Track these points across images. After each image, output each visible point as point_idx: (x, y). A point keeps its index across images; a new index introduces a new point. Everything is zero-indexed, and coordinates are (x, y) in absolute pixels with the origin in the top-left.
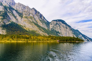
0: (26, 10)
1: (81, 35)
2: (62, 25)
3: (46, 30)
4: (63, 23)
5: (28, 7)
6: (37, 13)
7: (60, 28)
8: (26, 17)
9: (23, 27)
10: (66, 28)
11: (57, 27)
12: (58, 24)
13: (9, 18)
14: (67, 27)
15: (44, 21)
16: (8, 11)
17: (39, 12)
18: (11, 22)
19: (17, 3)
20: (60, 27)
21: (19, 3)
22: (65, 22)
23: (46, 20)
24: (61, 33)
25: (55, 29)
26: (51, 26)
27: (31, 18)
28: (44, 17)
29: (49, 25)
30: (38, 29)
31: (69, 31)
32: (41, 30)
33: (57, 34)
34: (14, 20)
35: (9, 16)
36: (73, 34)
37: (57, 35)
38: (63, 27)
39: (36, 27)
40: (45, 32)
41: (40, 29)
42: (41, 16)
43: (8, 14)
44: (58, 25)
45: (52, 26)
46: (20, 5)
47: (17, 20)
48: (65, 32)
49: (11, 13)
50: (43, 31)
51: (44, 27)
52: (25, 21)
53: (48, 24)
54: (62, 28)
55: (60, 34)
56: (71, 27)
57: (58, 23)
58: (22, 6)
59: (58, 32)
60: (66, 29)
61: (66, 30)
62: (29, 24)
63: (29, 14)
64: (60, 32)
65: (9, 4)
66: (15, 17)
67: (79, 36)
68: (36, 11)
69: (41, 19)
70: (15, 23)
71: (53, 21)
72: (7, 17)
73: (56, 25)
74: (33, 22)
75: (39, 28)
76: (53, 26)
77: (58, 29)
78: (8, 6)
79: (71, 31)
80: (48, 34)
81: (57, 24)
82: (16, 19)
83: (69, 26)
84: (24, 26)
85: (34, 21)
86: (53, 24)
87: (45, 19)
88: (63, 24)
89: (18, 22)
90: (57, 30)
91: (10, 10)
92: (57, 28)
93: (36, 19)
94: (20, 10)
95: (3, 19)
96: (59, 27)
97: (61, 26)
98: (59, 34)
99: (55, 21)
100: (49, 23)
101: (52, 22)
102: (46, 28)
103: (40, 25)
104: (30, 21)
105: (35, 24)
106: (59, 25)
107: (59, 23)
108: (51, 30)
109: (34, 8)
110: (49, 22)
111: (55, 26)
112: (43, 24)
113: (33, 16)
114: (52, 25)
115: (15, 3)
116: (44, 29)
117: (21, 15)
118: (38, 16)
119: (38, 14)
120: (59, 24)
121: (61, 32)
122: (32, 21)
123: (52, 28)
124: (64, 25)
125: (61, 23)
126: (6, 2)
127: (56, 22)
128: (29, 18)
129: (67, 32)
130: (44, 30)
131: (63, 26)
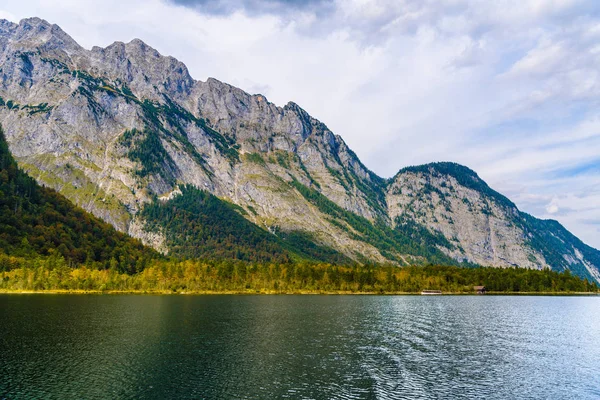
0: (252, 117)
1: (580, 256)
2: (461, 195)
3: (371, 229)
4: (462, 183)
5: (260, 99)
6: (314, 132)
7: (448, 214)
8: (256, 158)
9: (244, 212)
10: (487, 212)
11: (432, 206)
12: (437, 191)
13: (174, 168)
14: (492, 205)
15: (353, 172)
16: (163, 129)
17: (322, 127)
18: (182, 188)
19: (204, 80)
20: (448, 210)
21: (212, 81)
22: (475, 175)
23: (366, 170)
24: (455, 243)
25: (418, 220)
26: (395, 205)
27: (281, 161)
28: (351, 153)
29: (380, 199)
30: (327, 224)
31: (503, 230)
32: (344, 228)
33: (434, 251)
34: (195, 177)
35: (169, 158)
36: (528, 249)
37: (433, 257)
38: (465, 207)
39: (313, 209)
40: (368, 241)
41: (337, 220)
42: (335, 146)
43: (165, 143)
44: (434, 193)
45: (400, 205)
46: (217, 88)
47: (211, 175)
48: (482, 235)
49: (177, 139)
50: (355, 232)
51: (356, 211)
52: (253, 177)
53: (377, 189)
54: (461, 212)
55: (449, 246)
56: (513, 205)
57: (435, 183)
58: (229, 97)
59: (441, 240)
60: (482, 216)
61: (487, 222)
62: (277, 196)
63: (271, 140)
64: (448, 234)
65: (161, 88)
66: (200, 160)
67: (566, 257)
68: (305, 118)
69: (337, 166)
70: (202, 194)
71: (402, 171)
72: (161, 161)
73: (424, 197)
74: (294, 183)
75: (330, 217)
76: (408, 200)
77: (439, 218)
78: (162, 102)
79: (517, 232)
80: (383, 249)
81: (429, 189)
82: (204, 169)
83: (504, 202)
84: (250, 208)
85: (299, 179)
86: (405, 191)
87: (356, 165)
88: (462, 191)
89: (219, 185)
90: (430, 226)
91: (171, 123)
92: (429, 215)
93: (310, 168)
94: (220, 116)
95: (143, 174)
96: (440, 209)
97: (454, 203)
98: (444, 250)
99: (419, 175)
100: (385, 186)
101: (401, 179)
102: (369, 216)
103: (331, 198)
104: (278, 179)
105: (307, 195)
106: (442, 196)
107: (444, 185)
108: (394, 225)
109: (293, 106)
110: (380, 180)
111: (417, 203)
112: (350, 194)
113: (290, 151)
114: (399, 199)
115: (192, 81)
116: (358, 219)
117: (227, 146)
118: (320, 146)
119: (319, 138)
120: (443, 190)
121: (456, 240)
122: (287, 178)
123: (400, 211)
124: (474, 196)
125: (453, 182)
126: (147, 79)
127: (424, 181)
128: (272, 161)
129: (492, 233)
130: (356, 229)
131: (465, 201)
